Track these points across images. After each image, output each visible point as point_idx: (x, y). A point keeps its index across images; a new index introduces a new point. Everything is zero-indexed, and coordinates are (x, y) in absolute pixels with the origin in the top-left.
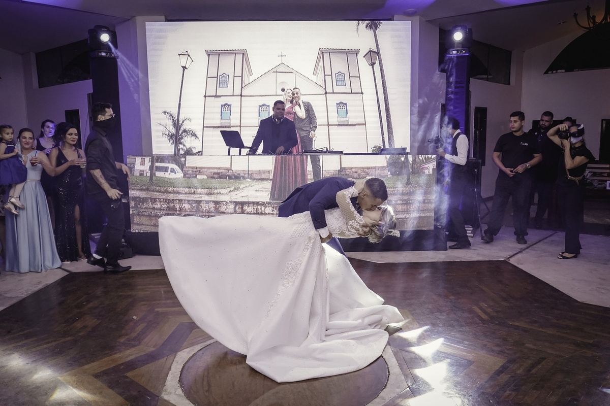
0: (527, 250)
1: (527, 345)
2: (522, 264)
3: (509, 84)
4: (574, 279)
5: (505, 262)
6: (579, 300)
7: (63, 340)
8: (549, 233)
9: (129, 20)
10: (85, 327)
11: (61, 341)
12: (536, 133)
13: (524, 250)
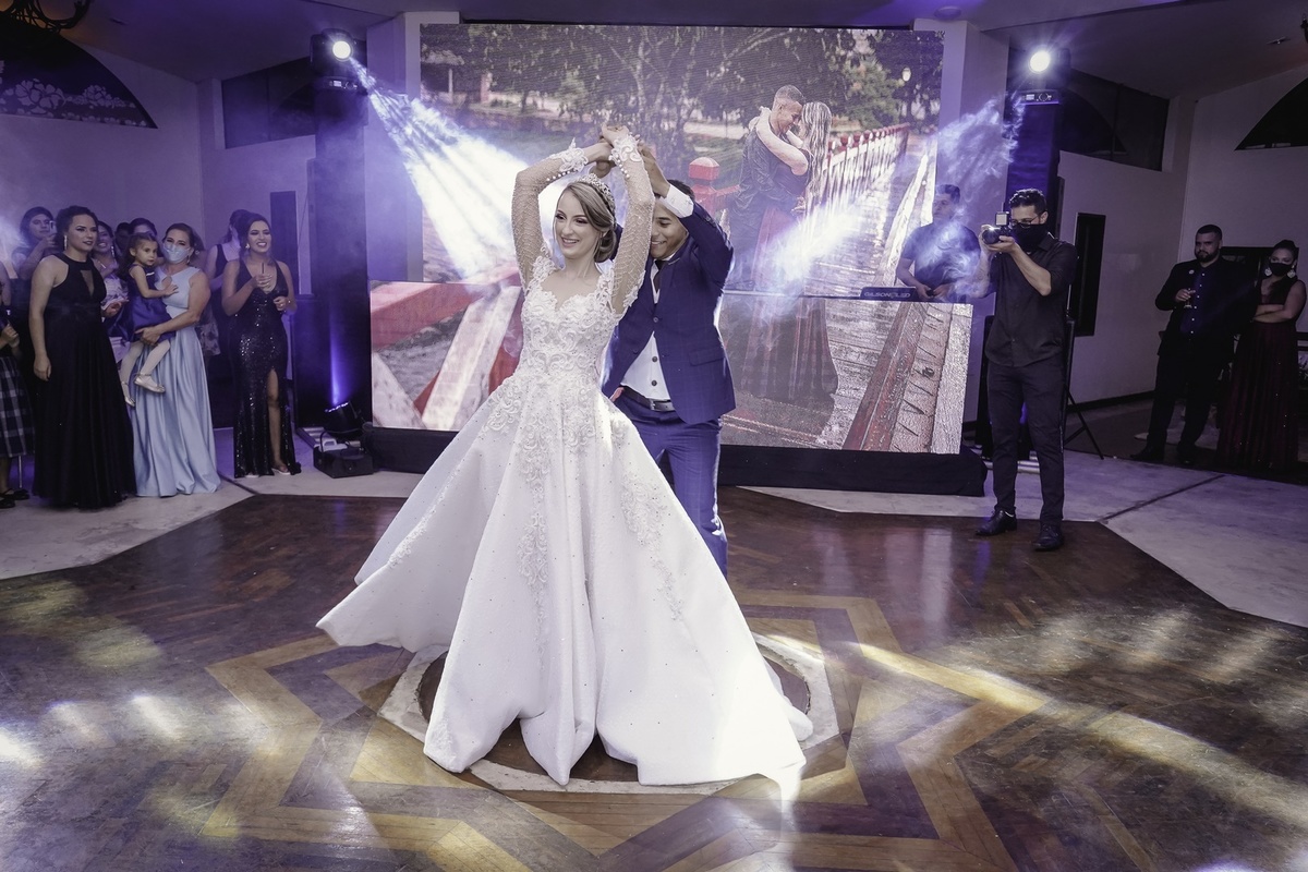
0: (1149, 506)
1: (1095, 679)
2: (1130, 531)
3: (1159, 168)
4: (1229, 566)
5: (1098, 527)
6: (1228, 605)
7: (225, 607)
8: (1206, 475)
9: (391, 19)
10: (266, 588)
11: (219, 609)
12: (1191, 272)
13: (1143, 505)
